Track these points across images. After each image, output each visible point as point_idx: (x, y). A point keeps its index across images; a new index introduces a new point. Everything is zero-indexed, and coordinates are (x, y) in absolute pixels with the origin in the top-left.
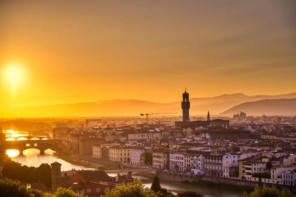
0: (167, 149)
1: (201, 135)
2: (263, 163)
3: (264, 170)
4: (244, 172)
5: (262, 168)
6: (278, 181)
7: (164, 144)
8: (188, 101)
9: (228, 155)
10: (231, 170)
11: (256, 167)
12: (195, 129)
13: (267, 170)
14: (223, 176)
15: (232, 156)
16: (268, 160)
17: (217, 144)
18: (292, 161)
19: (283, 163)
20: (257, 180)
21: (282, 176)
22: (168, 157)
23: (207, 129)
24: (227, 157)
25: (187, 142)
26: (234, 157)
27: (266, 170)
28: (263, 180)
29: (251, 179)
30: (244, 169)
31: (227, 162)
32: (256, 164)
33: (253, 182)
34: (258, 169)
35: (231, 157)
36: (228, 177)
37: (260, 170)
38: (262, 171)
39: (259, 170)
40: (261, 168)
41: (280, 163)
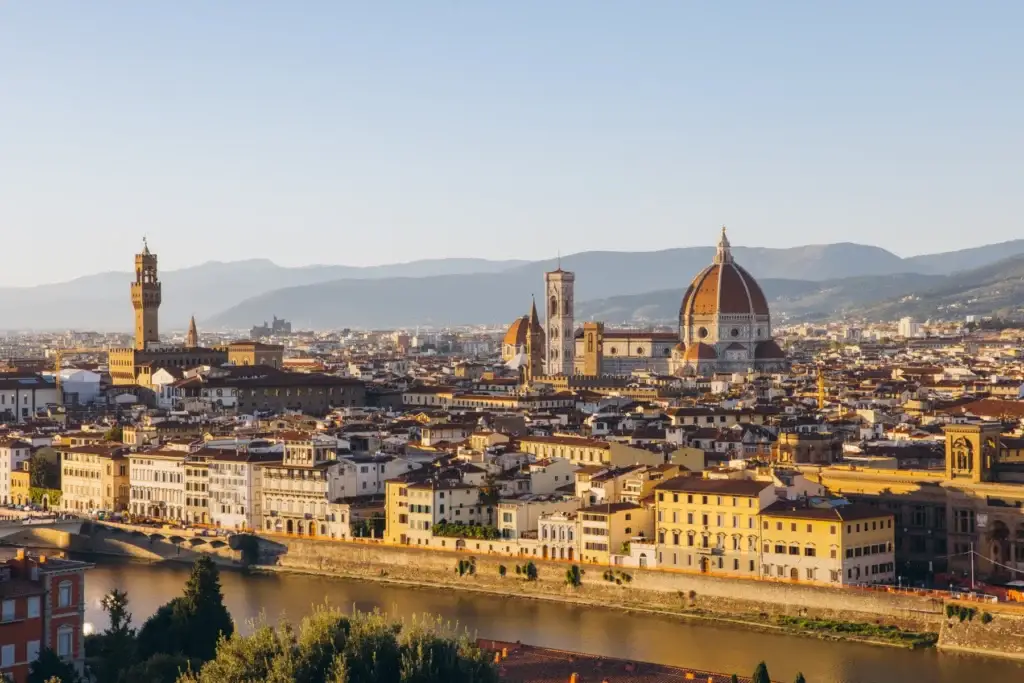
0: (117, 446)
1: (206, 395)
2: (469, 487)
3: (472, 511)
4: (403, 519)
5: (465, 504)
6: (522, 549)
7: (92, 428)
8: (156, 279)
9: (345, 463)
10: (357, 515)
11: (445, 501)
12: (182, 374)
13: (480, 511)
14: (330, 535)
15: (359, 466)
16: (482, 477)
17: (281, 425)
18: (556, 478)
19: (528, 488)
20: (451, 543)
21: (536, 531)
22: (123, 472)
23: (226, 374)
24: (342, 472)
25: (170, 419)
26: (364, 470)
27: (476, 510)
28: (470, 545)
29: (427, 542)
30: (405, 510)
31: (343, 488)
32: (446, 493)
33: (438, 553)
34: (451, 508)
35: (355, 470)
36: (349, 538)
37: (458, 513)
38: (465, 517)
39: (454, 511)
40: (461, 506)
41: (520, 487)
